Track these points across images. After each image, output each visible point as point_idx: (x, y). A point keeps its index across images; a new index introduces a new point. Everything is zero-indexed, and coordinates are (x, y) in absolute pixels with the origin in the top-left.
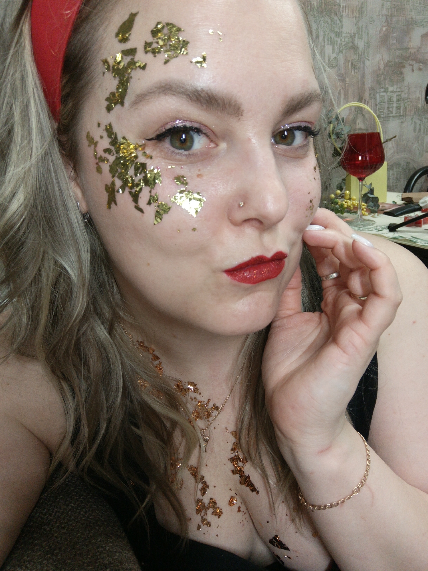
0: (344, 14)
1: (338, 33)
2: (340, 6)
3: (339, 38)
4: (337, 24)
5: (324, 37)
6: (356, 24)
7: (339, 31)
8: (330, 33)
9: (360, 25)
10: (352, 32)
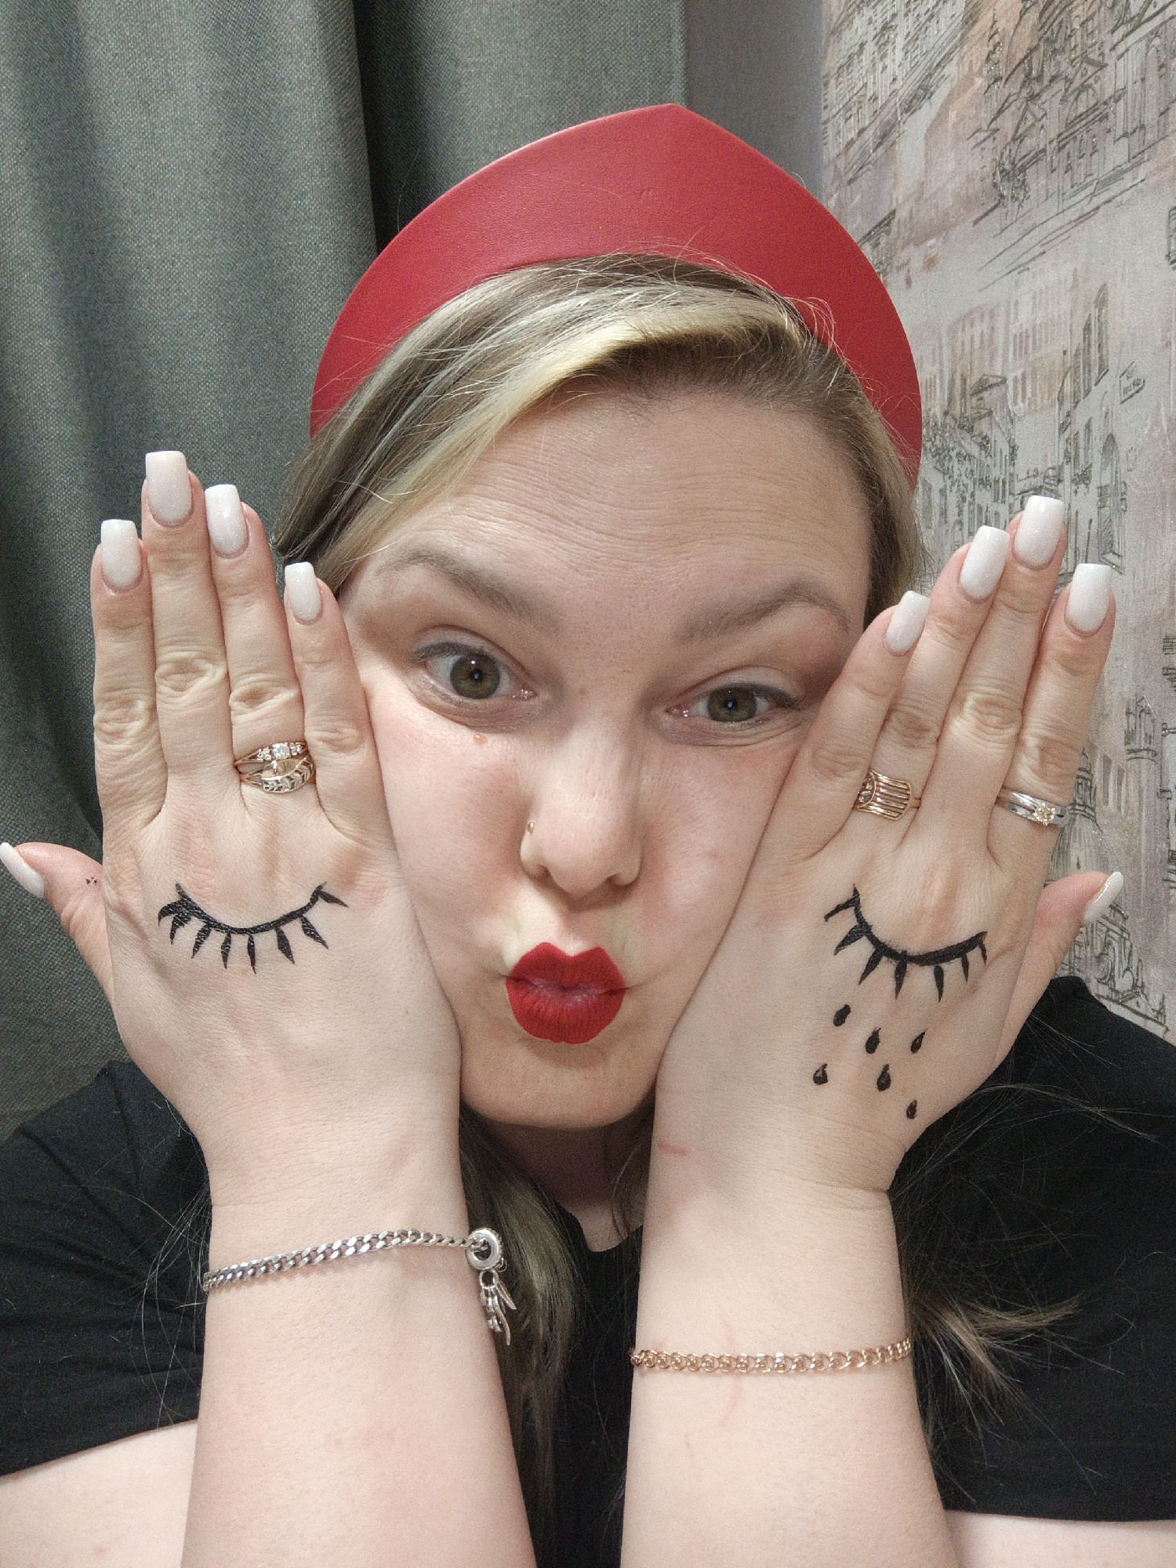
0: (1021, 405)
1: (1001, 484)
2: (1004, 381)
3: (1003, 502)
4: (998, 454)
5: (960, 513)
6: (1063, 428)
7: (1002, 477)
8: (977, 493)
9: (1079, 421)
10: (1050, 465)
